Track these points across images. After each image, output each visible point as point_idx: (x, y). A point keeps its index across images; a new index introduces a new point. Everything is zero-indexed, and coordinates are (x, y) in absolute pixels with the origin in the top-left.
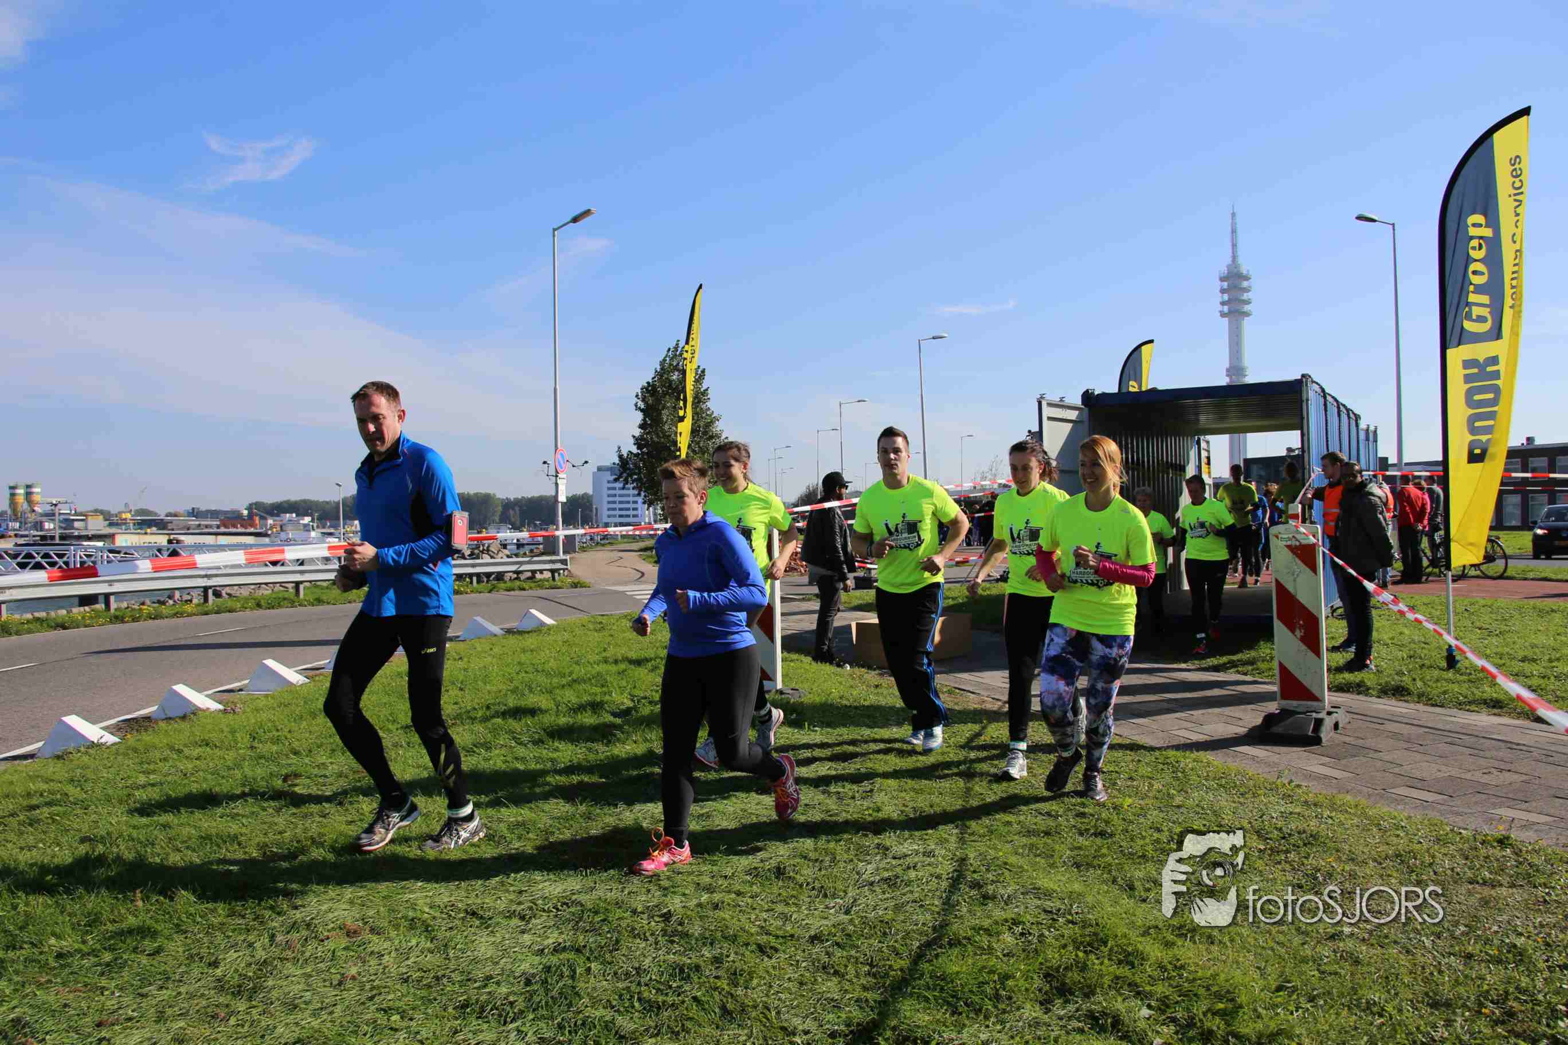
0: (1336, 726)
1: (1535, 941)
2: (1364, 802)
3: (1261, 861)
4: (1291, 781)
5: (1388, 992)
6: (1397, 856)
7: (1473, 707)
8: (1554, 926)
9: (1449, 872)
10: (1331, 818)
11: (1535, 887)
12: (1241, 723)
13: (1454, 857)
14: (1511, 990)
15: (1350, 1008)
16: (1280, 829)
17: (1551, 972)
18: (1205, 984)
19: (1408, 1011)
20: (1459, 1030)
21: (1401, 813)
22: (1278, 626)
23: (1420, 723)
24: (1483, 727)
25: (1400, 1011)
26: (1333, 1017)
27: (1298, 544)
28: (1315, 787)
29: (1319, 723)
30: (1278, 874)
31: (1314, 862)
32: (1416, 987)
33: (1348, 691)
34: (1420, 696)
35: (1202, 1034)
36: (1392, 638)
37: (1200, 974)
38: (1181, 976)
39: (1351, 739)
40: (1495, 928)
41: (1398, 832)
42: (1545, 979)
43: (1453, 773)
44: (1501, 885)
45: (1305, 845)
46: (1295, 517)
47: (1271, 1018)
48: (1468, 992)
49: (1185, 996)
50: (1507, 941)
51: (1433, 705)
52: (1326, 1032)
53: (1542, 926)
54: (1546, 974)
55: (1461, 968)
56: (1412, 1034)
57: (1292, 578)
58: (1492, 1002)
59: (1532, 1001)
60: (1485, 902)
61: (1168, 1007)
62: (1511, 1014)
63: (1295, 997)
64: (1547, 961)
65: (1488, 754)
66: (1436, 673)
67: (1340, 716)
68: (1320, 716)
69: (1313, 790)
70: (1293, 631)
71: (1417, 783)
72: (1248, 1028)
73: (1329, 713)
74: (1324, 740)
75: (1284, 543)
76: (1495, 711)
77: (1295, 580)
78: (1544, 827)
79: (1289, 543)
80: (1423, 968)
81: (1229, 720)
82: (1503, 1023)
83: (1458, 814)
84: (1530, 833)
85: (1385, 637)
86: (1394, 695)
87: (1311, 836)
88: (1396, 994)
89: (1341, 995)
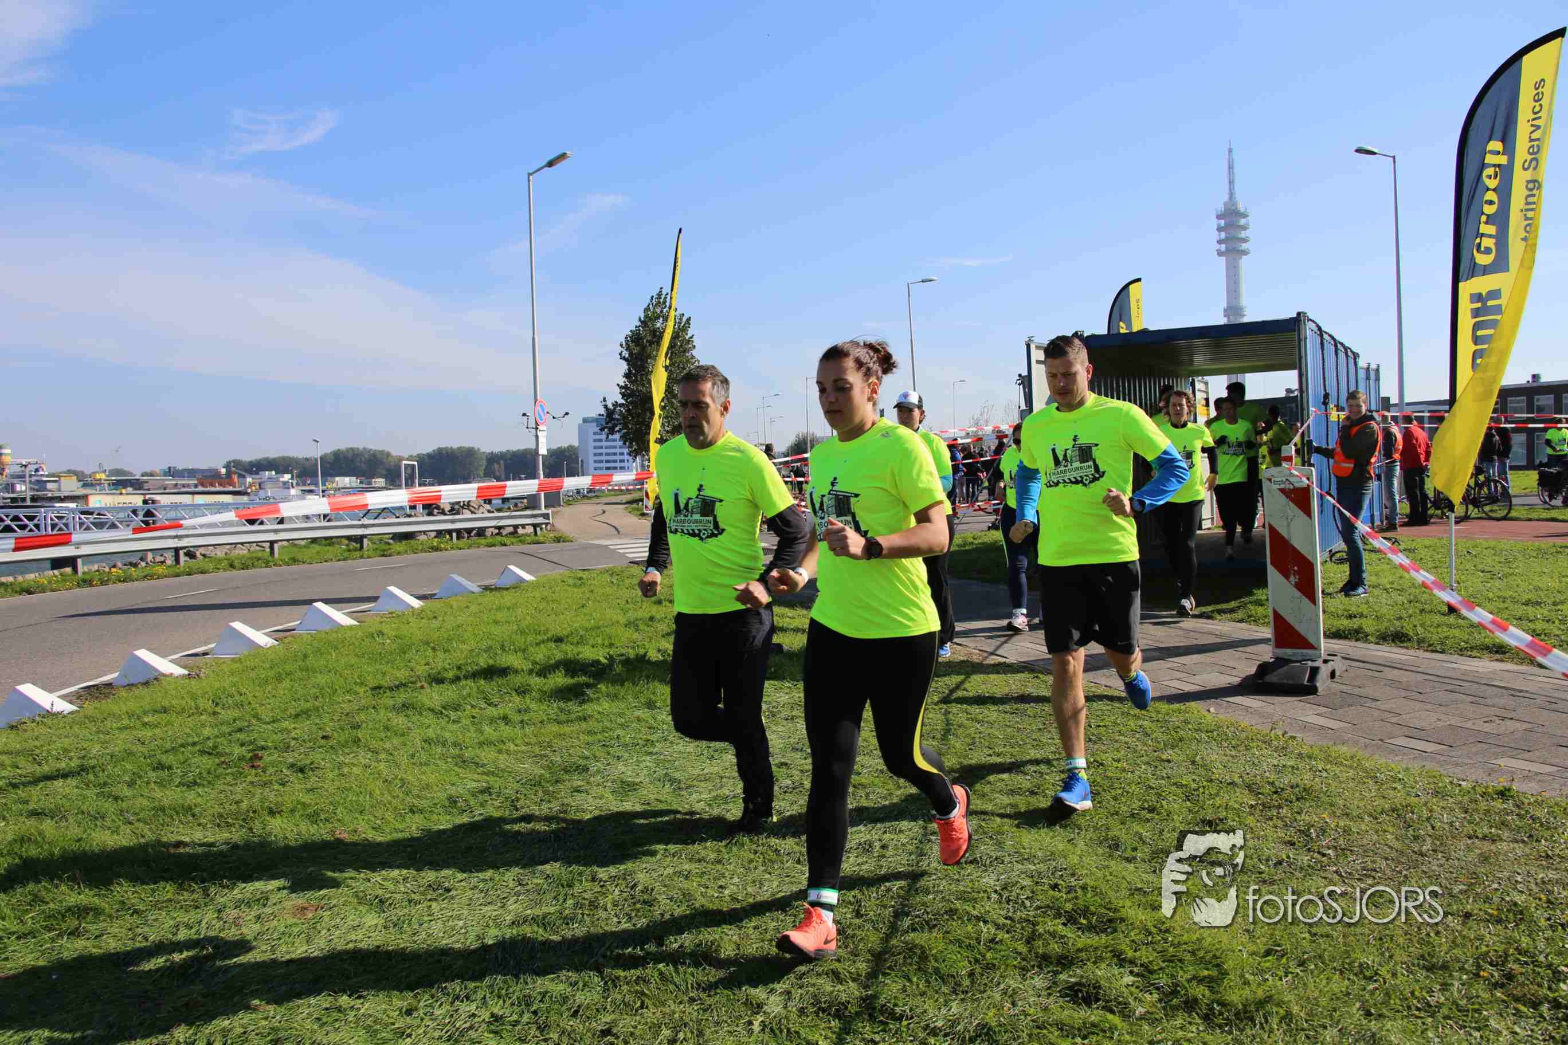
0: (1333, 675)
1: (1535, 899)
2: (1360, 753)
3: (1251, 818)
4: (1286, 732)
5: (1382, 954)
6: (1393, 810)
7: (1473, 654)
8: (1557, 883)
9: (1446, 827)
10: (1326, 770)
11: (1538, 841)
12: (1234, 672)
13: (1452, 810)
14: (1511, 951)
15: (1341, 974)
16: (1273, 783)
17: (1554, 931)
18: (1190, 949)
19: (1403, 975)
20: (1455, 993)
21: (1397, 764)
22: (1272, 573)
23: (1419, 670)
24: (1484, 673)
25: (1394, 975)
26: (1324, 982)
27: (1291, 487)
28: (1309, 738)
29: (1315, 671)
30: (1270, 832)
31: (1307, 818)
32: (1411, 949)
33: (1345, 638)
34: (1420, 641)
35: (1186, 1002)
36: (1392, 583)
37: (1185, 938)
38: (1166, 941)
39: (1349, 688)
40: (1495, 886)
41: (1395, 785)
42: (1547, 939)
43: (1453, 722)
44: (1501, 839)
45: (1298, 799)
46: (1289, 459)
47: (1259, 984)
48: (1466, 955)
49: (1172, 961)
50: (1508, 899)
51: (1433, 651)
52: (1315, 999)
53: (1544, 882)
54: (1549, 933)
55: (1459, 928)
56: (1406, 999)
57: (1285, 523)
58: (1491, 964)
59: (1533, 962)
60: (1484, 859)
61: (1152, 972)
62: (1510, 977)
63: (1284, 960)
64: (1549, 919)
65: (1489, 701)
66: (1437, 619)
67: (1338, 664)
68: (1316, 664)
69: (1307, 742)
70: (1287, 578)
71: (1416, 733)
72: (1235, 997)
73: (1325, 661)
74: (1320, 690)
75: (1278, 486)
76: (1498, 656)
77: (1288, 525)
78: (1546, 778)
79: (1282, 486)
80: (1419, 929)
81: (1222, 669)
82: (1502, 986)
83: (1457, 765)
84: (1533, 784)
85: (1385, 581)
86: (1393, 641)
87: (1305, 789)
88: (1391, 957)
89: (1333, 959)
